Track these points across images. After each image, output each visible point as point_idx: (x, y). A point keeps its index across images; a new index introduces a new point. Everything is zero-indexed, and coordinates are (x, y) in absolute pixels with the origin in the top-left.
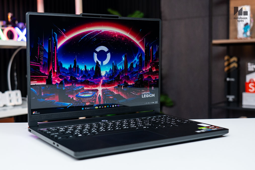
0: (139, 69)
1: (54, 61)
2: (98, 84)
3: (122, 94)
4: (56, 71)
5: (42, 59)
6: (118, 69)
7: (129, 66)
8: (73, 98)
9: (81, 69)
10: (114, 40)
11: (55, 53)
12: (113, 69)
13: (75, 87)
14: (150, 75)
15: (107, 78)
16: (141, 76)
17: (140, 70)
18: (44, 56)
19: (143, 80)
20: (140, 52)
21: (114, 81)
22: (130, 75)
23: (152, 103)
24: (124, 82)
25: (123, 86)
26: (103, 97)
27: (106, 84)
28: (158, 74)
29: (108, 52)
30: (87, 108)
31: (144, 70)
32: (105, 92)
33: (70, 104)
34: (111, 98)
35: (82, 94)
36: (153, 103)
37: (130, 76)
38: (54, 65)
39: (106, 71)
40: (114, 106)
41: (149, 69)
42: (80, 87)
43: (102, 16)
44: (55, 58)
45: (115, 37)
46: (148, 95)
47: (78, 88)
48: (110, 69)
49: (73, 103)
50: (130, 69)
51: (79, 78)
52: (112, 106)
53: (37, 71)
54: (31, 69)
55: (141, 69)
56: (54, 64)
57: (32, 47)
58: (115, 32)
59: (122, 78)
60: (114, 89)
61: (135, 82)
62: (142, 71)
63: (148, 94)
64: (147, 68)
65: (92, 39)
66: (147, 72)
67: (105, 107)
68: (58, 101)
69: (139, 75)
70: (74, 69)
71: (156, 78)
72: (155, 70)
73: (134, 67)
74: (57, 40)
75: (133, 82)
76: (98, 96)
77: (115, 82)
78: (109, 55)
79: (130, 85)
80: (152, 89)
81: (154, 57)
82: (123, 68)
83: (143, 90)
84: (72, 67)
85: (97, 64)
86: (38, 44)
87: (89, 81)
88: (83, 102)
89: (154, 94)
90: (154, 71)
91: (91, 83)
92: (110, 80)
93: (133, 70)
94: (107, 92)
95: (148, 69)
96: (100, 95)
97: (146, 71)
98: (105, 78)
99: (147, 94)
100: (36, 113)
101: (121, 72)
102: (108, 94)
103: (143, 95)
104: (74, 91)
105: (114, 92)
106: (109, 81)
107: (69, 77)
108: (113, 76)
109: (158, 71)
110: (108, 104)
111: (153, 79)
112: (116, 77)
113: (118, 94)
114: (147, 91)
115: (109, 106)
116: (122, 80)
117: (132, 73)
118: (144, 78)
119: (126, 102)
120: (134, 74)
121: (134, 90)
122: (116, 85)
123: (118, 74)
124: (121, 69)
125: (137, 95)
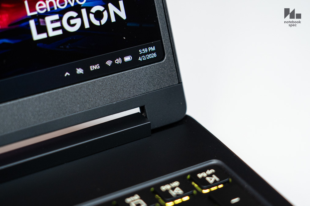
46: (80, 16)
63: (77, 9)
89: (121, 3)
103: (40, 19)
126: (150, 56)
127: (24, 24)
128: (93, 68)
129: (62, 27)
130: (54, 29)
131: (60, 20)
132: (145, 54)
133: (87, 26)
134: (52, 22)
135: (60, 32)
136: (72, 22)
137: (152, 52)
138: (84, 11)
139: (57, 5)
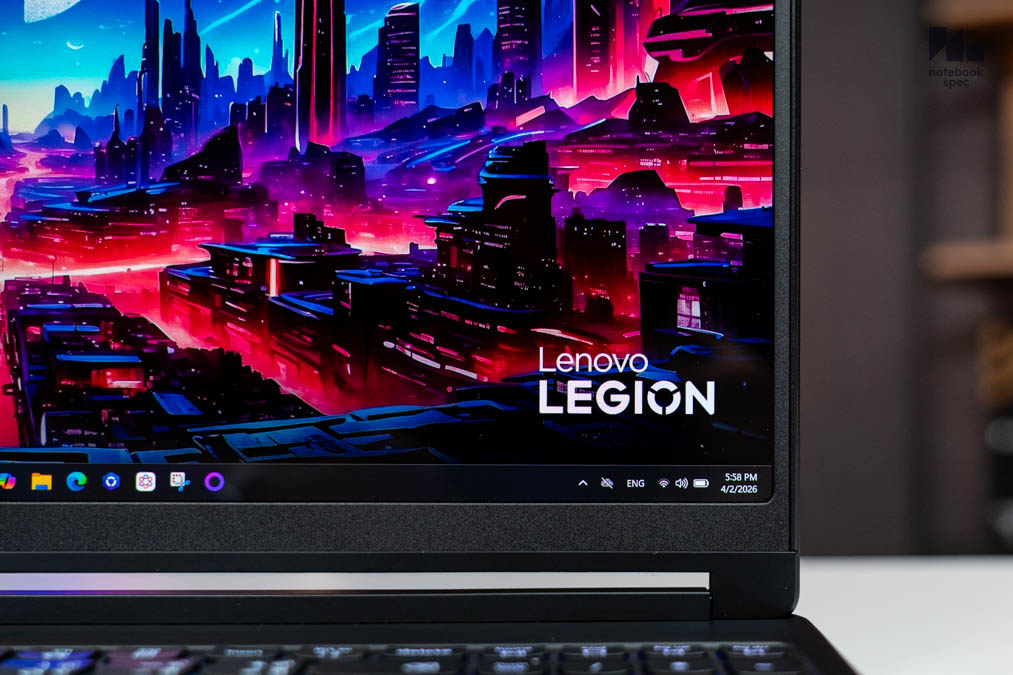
3: (273, 353)
6: (213, 68)
12: (150, 63)
14: (647, 163)
15: (72, 162)
16: (531, 161)
17: (514, 91)
19: (560, 212)
21: (159, 200)
22: (376, 142)
24: (299, 219)
25: (286, 260)
26: (16, 374)
27: (64, 230)
28: (770, 154)
31: (567, 100)
32: (42, 318)
34: (120, 391)
36: (700, 483)
37: (382, 160)
39: (61, 91)
40: (163, 481)
41: (643, 90)
46: (630, 391)
48: (119, 64)
50: (381, 84)
52: (128, 481)
55: (525, 87)
59: (269, 169)
60: (157, 285)
61: (441, 228)
62: (540, 111)
63: (628, 378)
64: (603, 82)
66: (612, 122)
69: (503, 149)
71: (733, 196)
72: (725, 111)
73: (436, 63)
75: (419, 230)
77: (173, 214)
79: (379, 257)
80: (682, 324)
82: (279, 61)
83: (556, 333)
89: (711, 386)
90: (697, 115)
92: (112, 182)
93: (414, 97)
94: (77, 316)
95: (619, 84)
97: (590, 106)
98: (45, 163)
101: (256, 105)
102: (80, 344)
103: (557, 381)
105: (154, 319)
106: (96, 204)
108: (152, 141)
109: (760, 117)
110: (83, 457)
111: (687, 207)
112: (190, 163)
113: (210, 349)
114: (602, 344)
115: (95, 474)
116: (274, 191)
117: (408, 130)
118: (573, 191)
119: (322, 443)
120: (425, 143)
121: (424, 323)
122: (189, 255)
123: (219, 127)
124: (256, 72)
125: (474, 376)
126: (743, 489)
127: (528, 384)
128: (631, 483)
129: (593, 403)
130: (579, 403)
131: (593, 390)
132: (736, 483)
133: (638, 410)
134: (578, 391)
135: (587, 410)
136: (614, 398)
137: (749, 483)
138: (639, 385)
139: (593, 364)
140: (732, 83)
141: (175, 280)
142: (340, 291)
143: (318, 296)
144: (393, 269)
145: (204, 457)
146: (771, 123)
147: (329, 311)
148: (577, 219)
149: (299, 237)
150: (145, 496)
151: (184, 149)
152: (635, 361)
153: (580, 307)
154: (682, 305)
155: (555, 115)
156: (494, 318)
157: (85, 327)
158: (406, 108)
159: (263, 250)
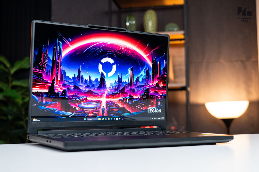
0: (145, 83)
1: (57, 69)
2: (102, 95)
3: (127, 107)
4: (59, 79)
5: (45, 66)
6: (123, 81)
7: (135, 79)
8: (75, 108)
9: (85, 79)
10: (120, 52)
11: (59, 61)
12: (118, 81)
13: (79, 96)
14: (157, 90)
16: (148, 90)
17: (147, 84)
18: (48, 64)
19: (150, 94)
20: (147, 66)
21: (119, 93)
22: (136, 88)
23: (158, 118)
24: (130, 95)
25: (129, 99)
26: (107, 109)
27: (111, 96)
28: (166, 90)
29: (113, 64)
30: (90, 119)
31: (151, 84)
32: (109, 104)
33: (73, 114)
34: (115, 111)
35: (86, 104)
36: (160, 118)
37: (136, 90)
38: (58, 74)
39: (111, 83)
40: (118, 119)
41: (156, 84)
42: (83, 97)
43: (109, 29)
44: (58, 67)
45: (122, 49)
47: (81, 98)
48: (116, 81)
49: (75, 113)
50: (136, 83)
51: (82, 88)
52: (116, 119)
53: (40, 78)
54: (33, 76)
55: (147, 83)
56: (58, 72)
57: (36, 54)
58: (122, 45)
59: (127, 90)
60: (118, 101)
61: (141, 96)
63: (155, 109)
64: (153, 83)
65: (97, 50)
66: (154, 86)
67: (109, 119)
68: (60, 110)
69: (146, 89)
70: (78, 78)
71: (163, 93)
72: (162, 86)
73: (141, 81)
74: (62, 49)
75: (139, 96)
76: (102, 107)
77: (120, 95)
78: (114, 67)
79: (136, 98)
80: (159, 104)
81: (161, 72)
82: (128, 81)
83: (149, 105)
84: (76, 76)
85: (102, 76)
86: (43, 51)
87: (93, 91)
88: (85, 113)
89: (161, 110)
90: (160, 86)
91: (95, 93)
92: (115, 92)
96: (103, 107)
97: (152, 85)
98: (109, 90)
99: (153, 109)
100: (36, 121)
101: (126, 85)
103: (149, 109)
104: (77, 100)
105: (118, 104)
106: (113, 94)
107: (73, 86)
108: (118, 88)
109: (165, 86)
110: (112, 117)
111: (159, 94)
112: (121, 90)
113: (122, 107)
114: (153, 106)
115: (113, 118)
116: (128, 93)
117: (138, 87)
118: (151, 93)
119: (131, 115)
120: (140, 88)
121: (139, 104)
122: (121, 98)
123: (124, 87)
124: (127, 82)
125: (143, 109)
127: (147, 110)
133: (155, 112)
135: (151, 112)
138: (155, 110)
139: (152, 108)
140: (163, 83)
141: (120, 101)
142: (133, 102)
143: (131, 102)
144: (137, 100)
145: (122, 117)
146: (166, 87)
147: (132, 103)
148: (151, 95)
149: (130, 96)
150: (117, 120)
151: (121, 89)
152: (155, 108)
153: (151, 103)
154: (159, 103)
155: (150, 86)
156: (144, 104)
157: (112, 105)
158: (138, 85)
159: (127, 98)
